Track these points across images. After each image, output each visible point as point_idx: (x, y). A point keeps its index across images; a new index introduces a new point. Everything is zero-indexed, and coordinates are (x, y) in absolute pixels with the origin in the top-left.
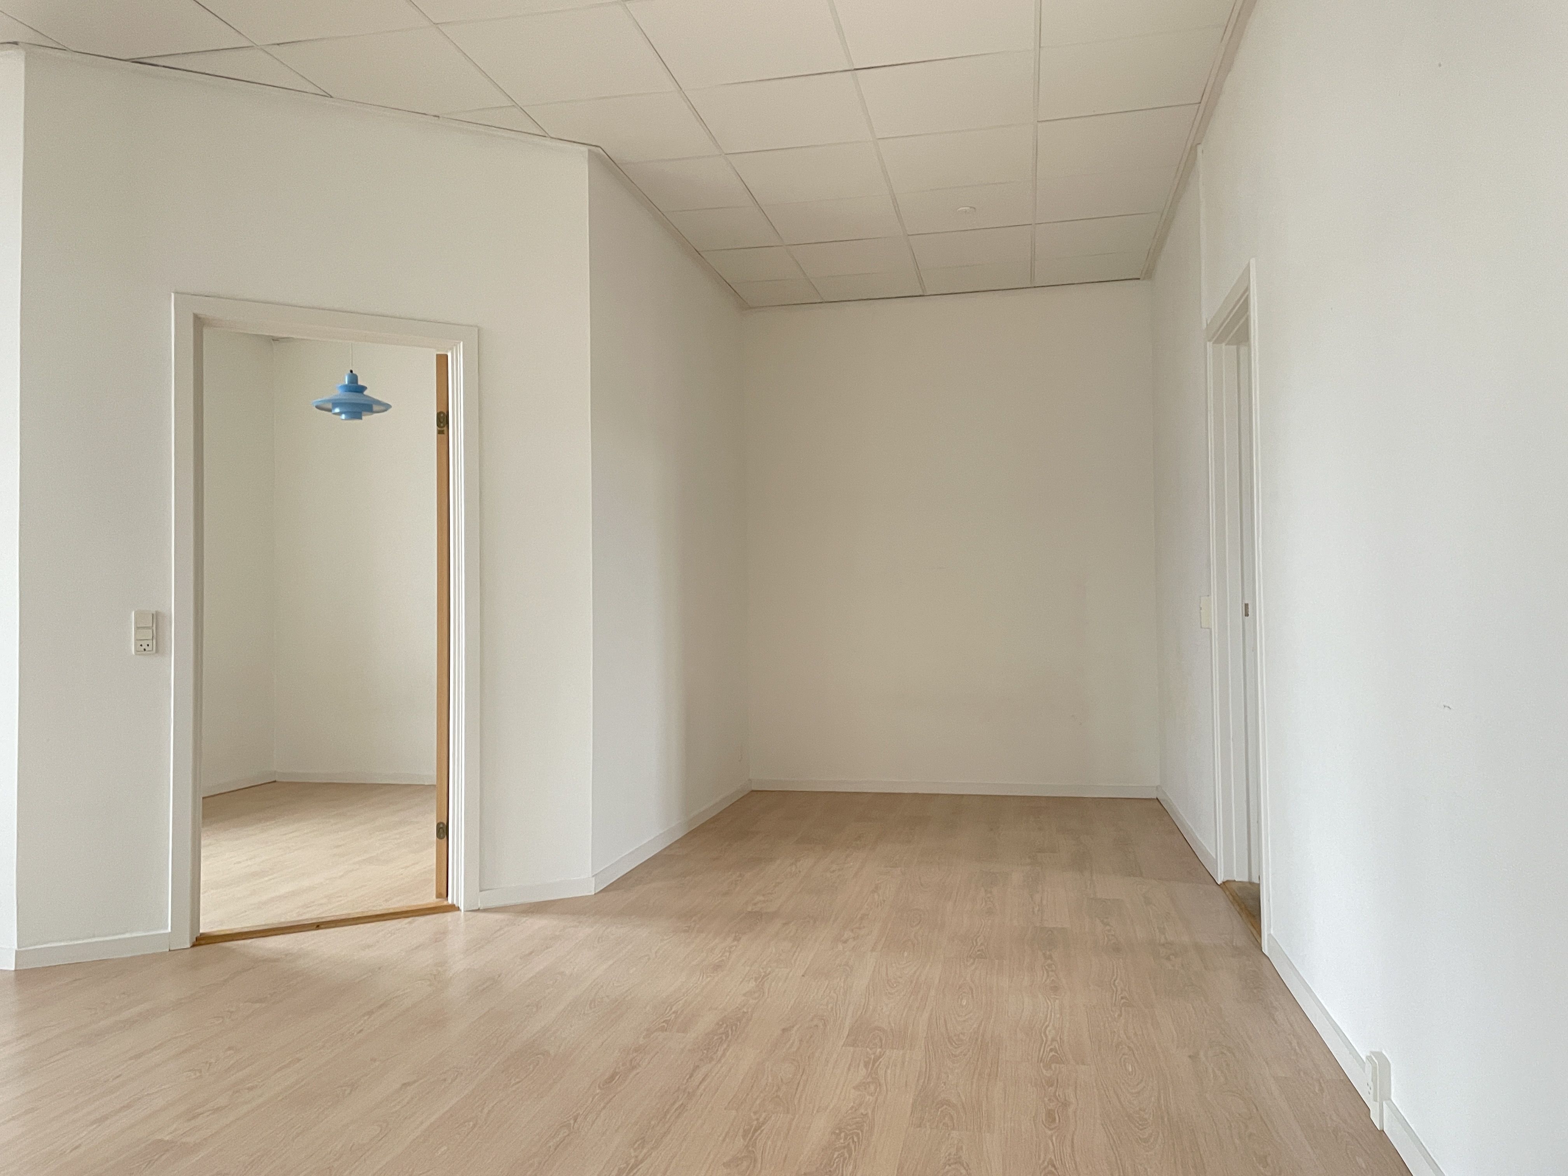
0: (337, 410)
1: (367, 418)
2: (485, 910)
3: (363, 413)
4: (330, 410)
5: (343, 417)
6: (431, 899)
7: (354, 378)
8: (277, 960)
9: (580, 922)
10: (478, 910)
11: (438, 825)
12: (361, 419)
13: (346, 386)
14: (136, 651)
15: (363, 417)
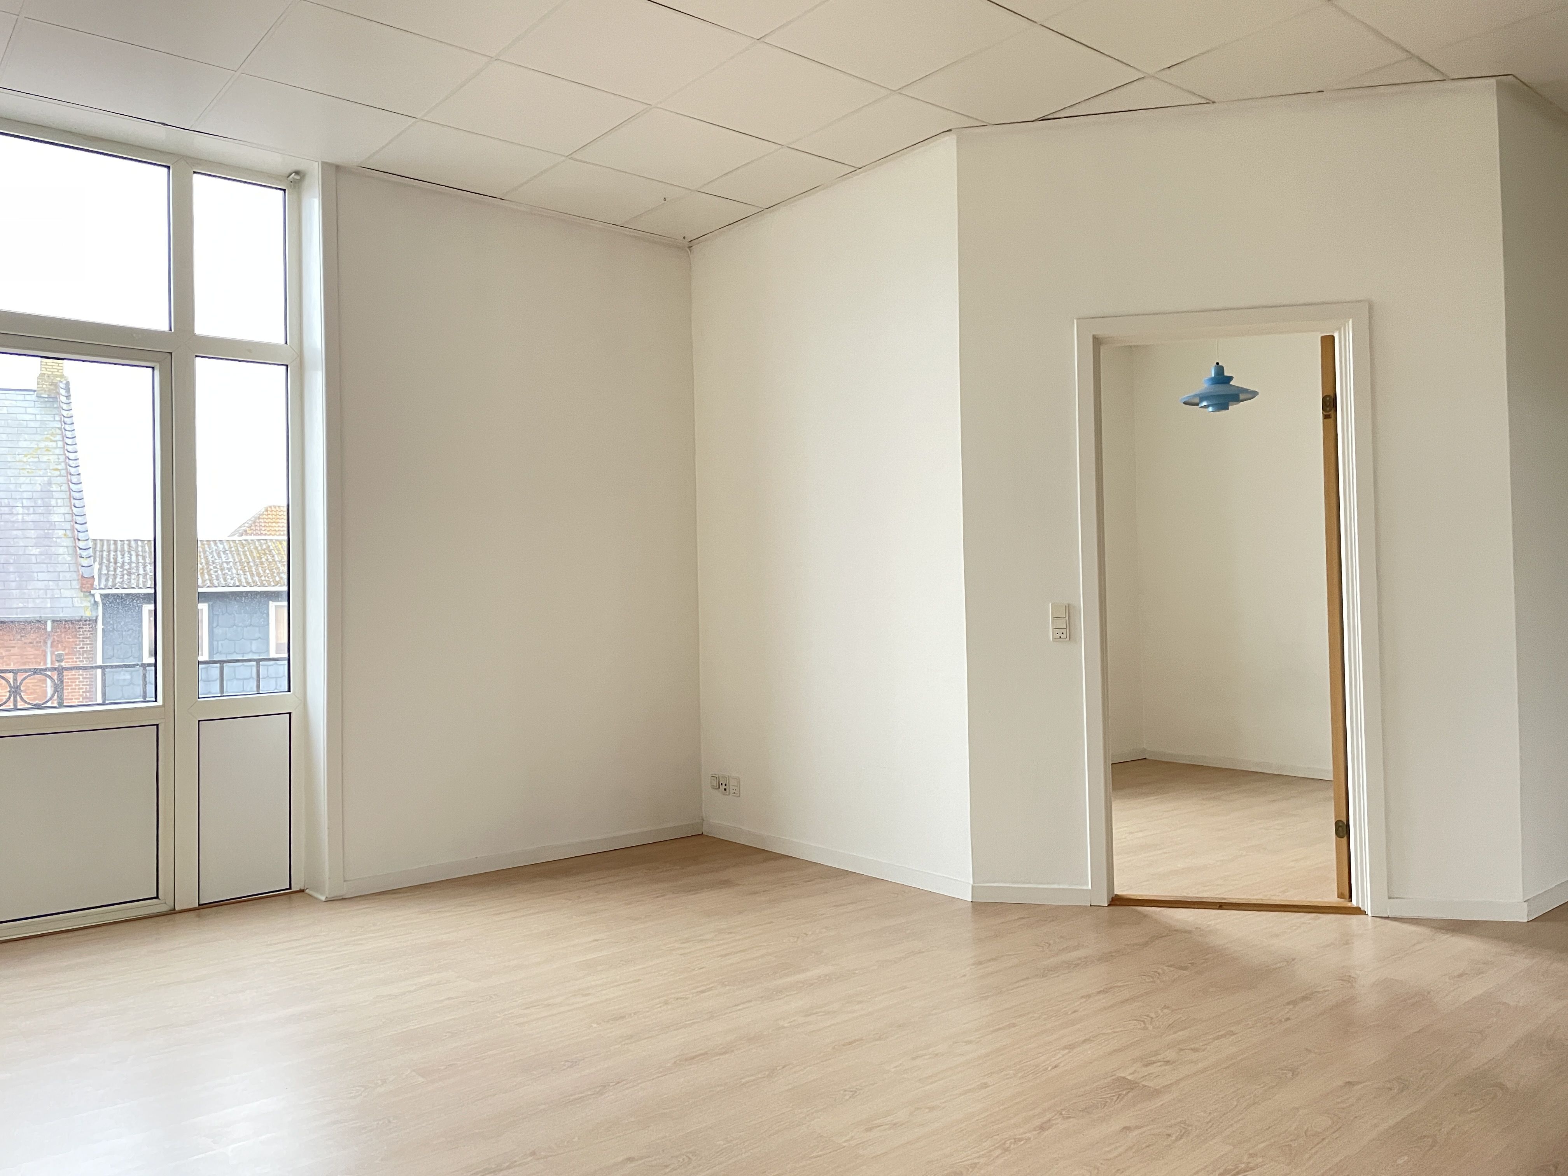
0: (1205, 404)
1: (1233, 408)
2: (1395, 919)
3: (1230, 403)
4: (1197, 404)
5: (1211, 409)
6: (1332, 898)
7: (1220, 369)
8: (1190, 932)
9: (1516, 951)
10: (1387, 918)
11: (1337, 823)
12: (1228, 409)
13: (1212, 379)
14: (1054, 638)
15: (1230, 407)
